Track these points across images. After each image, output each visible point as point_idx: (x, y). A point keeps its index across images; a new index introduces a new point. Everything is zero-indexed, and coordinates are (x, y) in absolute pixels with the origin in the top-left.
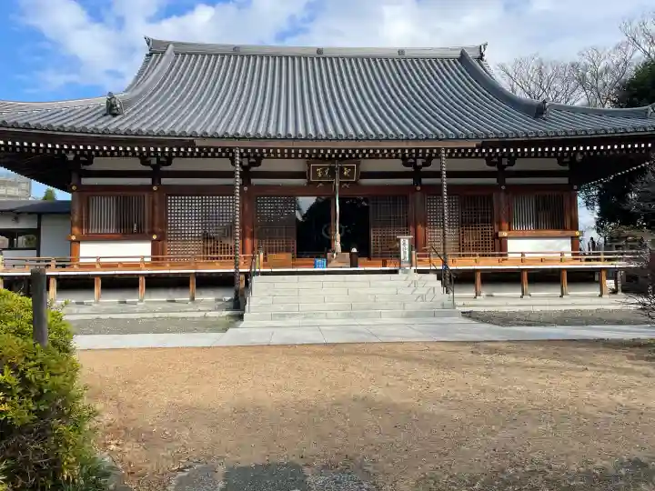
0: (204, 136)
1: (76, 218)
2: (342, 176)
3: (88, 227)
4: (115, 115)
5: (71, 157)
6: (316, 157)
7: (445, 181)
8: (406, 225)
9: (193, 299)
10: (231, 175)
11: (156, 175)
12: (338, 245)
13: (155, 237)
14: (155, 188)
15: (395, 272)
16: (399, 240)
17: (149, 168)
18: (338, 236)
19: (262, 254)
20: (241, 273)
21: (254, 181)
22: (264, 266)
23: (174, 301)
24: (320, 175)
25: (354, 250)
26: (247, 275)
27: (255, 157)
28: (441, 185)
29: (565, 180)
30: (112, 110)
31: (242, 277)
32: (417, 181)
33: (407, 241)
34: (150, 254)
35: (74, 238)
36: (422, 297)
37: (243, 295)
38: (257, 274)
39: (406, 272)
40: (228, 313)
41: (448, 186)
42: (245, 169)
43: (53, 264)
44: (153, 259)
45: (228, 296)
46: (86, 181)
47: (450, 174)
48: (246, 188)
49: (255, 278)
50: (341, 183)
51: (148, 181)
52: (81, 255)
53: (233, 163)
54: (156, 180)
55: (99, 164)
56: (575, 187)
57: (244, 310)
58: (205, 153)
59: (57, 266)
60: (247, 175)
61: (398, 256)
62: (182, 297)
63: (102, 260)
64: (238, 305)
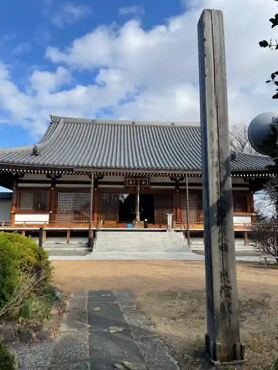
0: (78, 167)
1: (14, 202)
2: (141, 184)
3: (20, 207)
4: (37, 155)
5: (14, 174)
6: (128, 176)
7: (188, 187)
8: (171, 208)
9: (68, 242)
10: (89, 183)
11: (54, 182)
12: (138, 217)
13: (51, 212)
14: (52, 189)
15: (165, 231)
16: (167, 216)
17: (50, 179)
18: (138, 213)
19: (102, 221)
20: (92, 230)
21: (100, 186)
22: (103, 227)
23: (59, 243)
24: (131, 183)
25: (146, 220)
26: (95, 231)
27: (101, 175)
28: (186, 189)
29: (247, 189)
30: (35, 153)
31: (92, 232)
32: (177, 188)
33: (171, 217)
34: (48, 220)
35: (12, 212)
36: (175, 243)
37: (92, 241)
38: (100, 230)
39: (170, 231)
40: (85, 249)
41: (189, 190)
42: (96, 181)
43: (3, 224)
44: (50, 223)
45: (85, 241)
46: (20, 185)
47: (190, 185)
48: (96, 189)
49: (98, 233)
50: (141, 188)
51: (50, 185)
52: (15, 220)
53: (90, 177)
54: (53, 185)
55: (27, 177)
56: (252, 192)
57: (93, 247)
58: (78, 173)
59: (5, 225)
60: (96, 183)
61: (167, 223)
62: (63, 241)
63: (26, 223)
64: (90, 245)
